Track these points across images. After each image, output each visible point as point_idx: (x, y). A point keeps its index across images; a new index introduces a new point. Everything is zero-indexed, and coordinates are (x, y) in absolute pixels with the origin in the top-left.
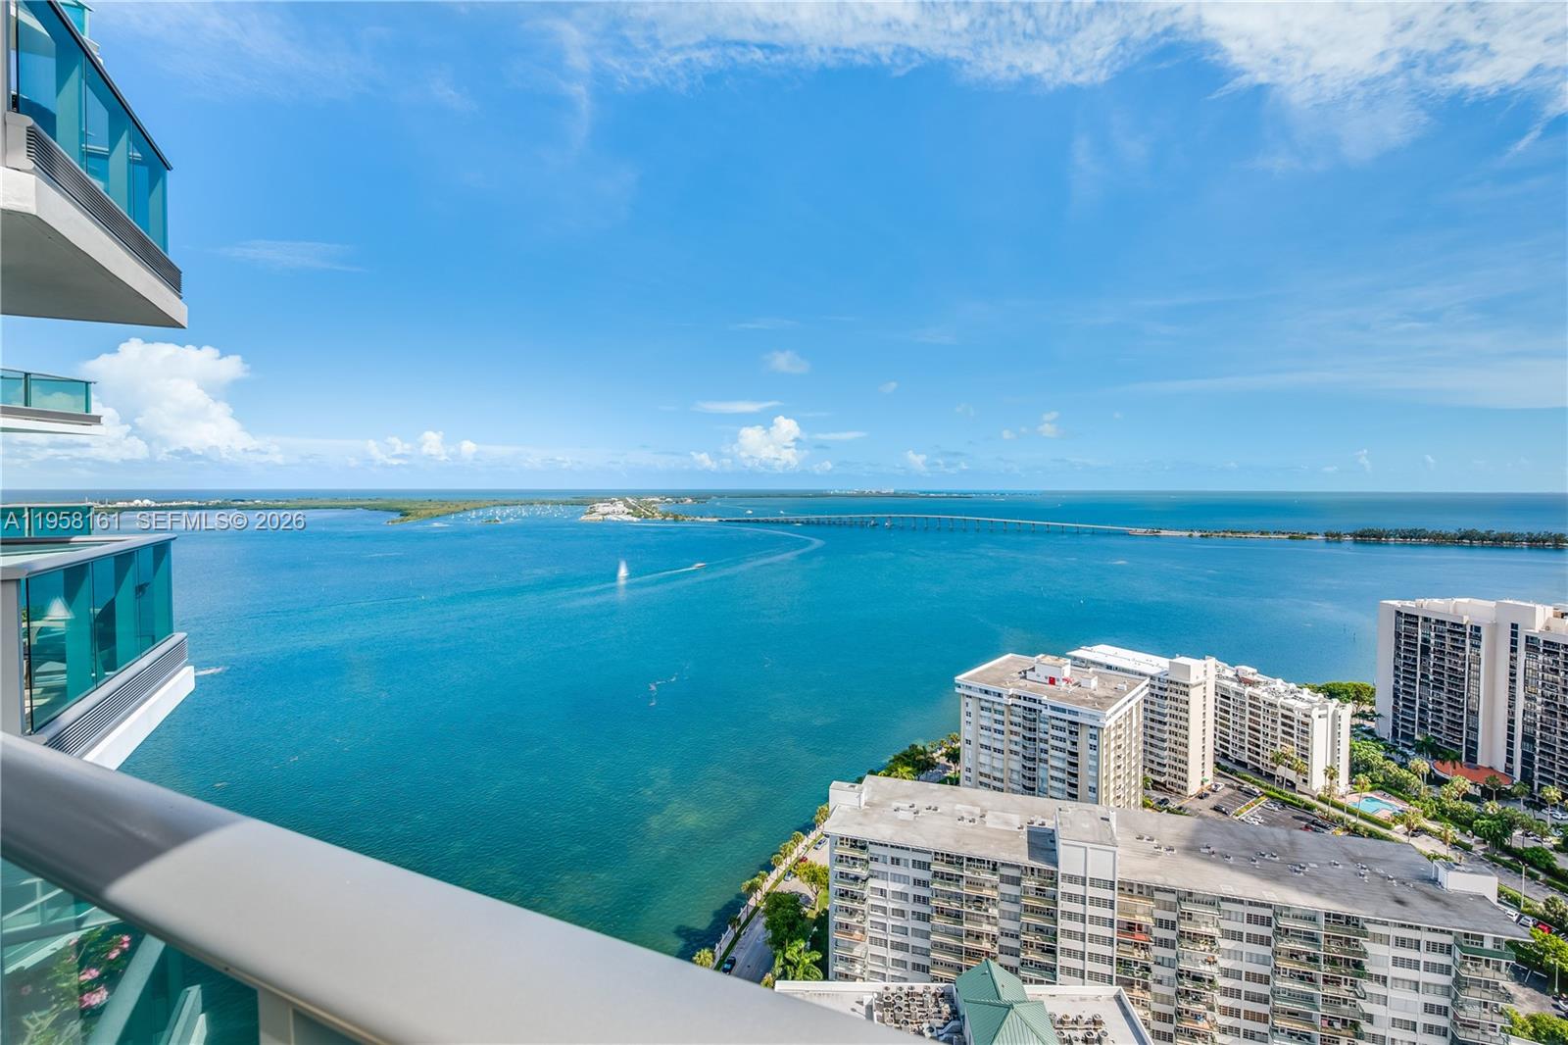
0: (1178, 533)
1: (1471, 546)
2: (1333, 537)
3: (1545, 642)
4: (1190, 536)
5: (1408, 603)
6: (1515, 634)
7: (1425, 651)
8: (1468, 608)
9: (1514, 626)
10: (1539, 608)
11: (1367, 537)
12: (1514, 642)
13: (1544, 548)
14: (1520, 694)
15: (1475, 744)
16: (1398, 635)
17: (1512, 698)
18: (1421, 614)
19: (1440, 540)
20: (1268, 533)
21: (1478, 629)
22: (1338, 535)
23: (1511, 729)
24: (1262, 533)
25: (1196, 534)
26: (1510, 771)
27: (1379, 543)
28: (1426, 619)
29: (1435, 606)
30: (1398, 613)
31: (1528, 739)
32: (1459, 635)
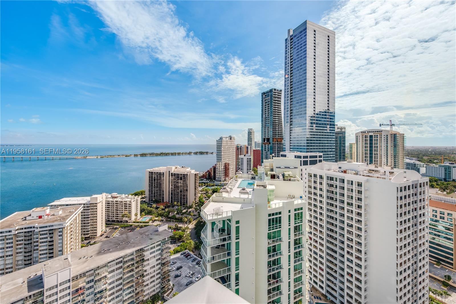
0: (93, 157)
1: (162, 156)
2: (136, 155)
3: (174, 174)
4: (97, 158)
5: (151, 170)
6: (169, 173)
7: (155, 179)
8: (162, 169)
9: (169, 171)
10: (173, 167)
11: (143, 155)
12: (169, 175)
13: (173, 155)
14: (170, 185)
15: (164, 198)
16: (149, 177)
17: (169, 186)
18: (154, 172)
19: (157, 155)
20: (120, 155)
21: (163, 173)
22: (137, 155)
23: (169, 193)
24: (119, 156)
25: (99, 157)
26: (169, 201)
27: (145, 156)
28: (155, 173)
29: (156, 169)
30: (149, 172)
31: (172, 194)
32: (160, 175)
